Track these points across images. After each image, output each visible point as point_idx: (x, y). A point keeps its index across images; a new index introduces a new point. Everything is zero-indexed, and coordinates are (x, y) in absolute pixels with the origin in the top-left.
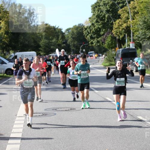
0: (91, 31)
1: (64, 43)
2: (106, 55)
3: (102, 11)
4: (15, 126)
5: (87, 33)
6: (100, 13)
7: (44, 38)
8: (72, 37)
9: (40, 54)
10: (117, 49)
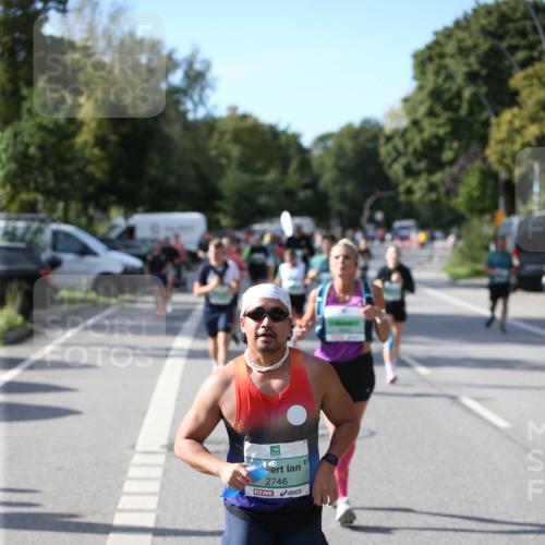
0: (406, 145)
1: (306, 186)
2: (459, 237)
3: (450, 77)
4: (128, 486)
5: (394, 155)
6: (445, 80)
7: (234, 164)
8: (336, 166)
9: (218, 222)
10: (501, 216)
